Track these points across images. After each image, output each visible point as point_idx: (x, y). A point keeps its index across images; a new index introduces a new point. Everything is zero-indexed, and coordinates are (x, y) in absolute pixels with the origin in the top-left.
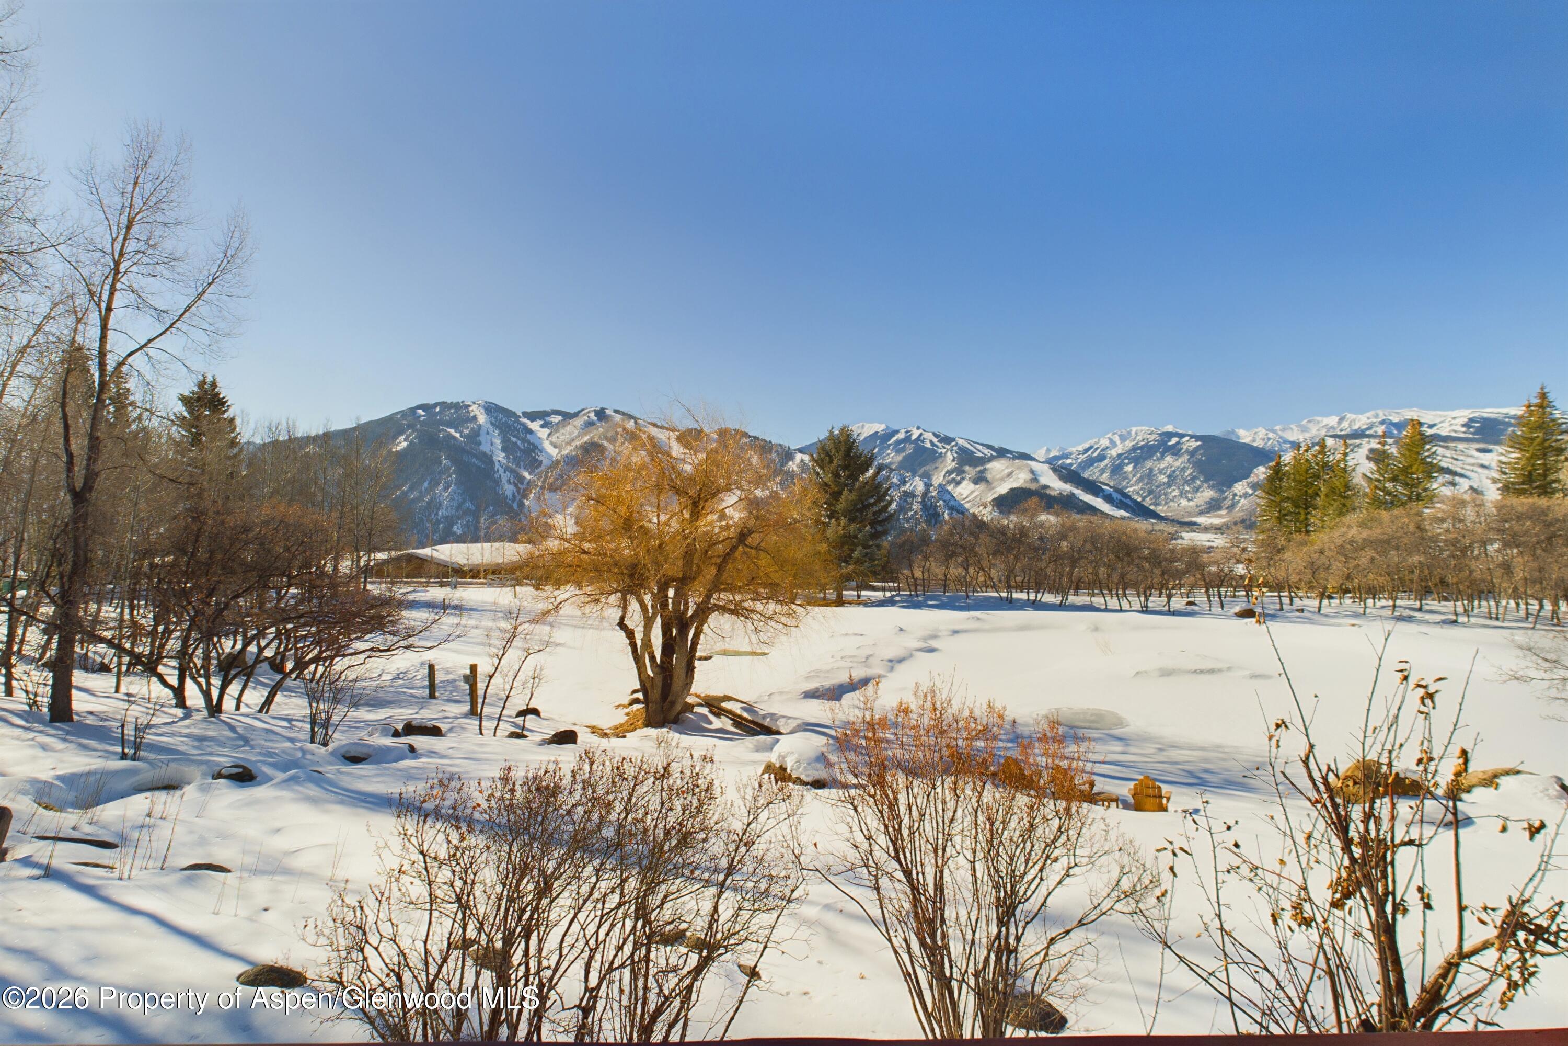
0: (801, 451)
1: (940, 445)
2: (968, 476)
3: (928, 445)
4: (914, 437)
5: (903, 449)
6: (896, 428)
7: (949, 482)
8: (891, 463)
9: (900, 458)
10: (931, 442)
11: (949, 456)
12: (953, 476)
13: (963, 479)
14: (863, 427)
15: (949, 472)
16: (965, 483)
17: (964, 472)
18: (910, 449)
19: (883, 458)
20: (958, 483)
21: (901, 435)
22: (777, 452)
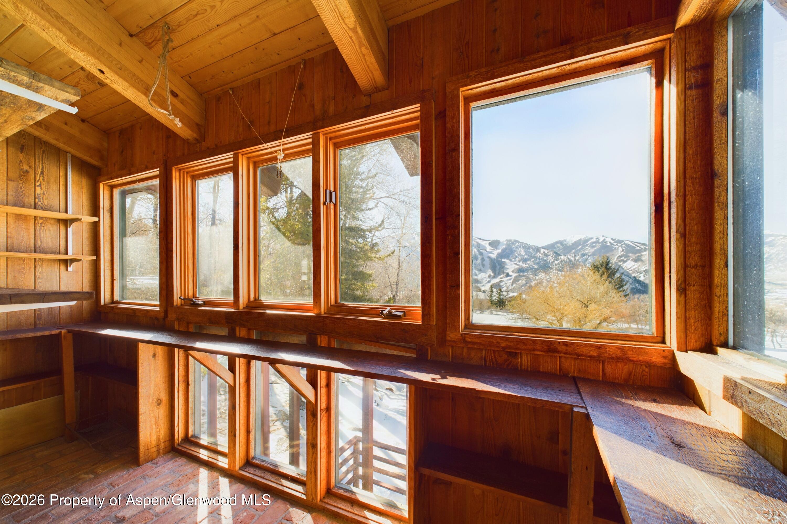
0: (543, 248)
1: (615, 244)
2: (631, 259)
3: (608, 244)
4: (600, 241)
5: (594, 247)
6: (591, 237)
7: (620, 261)
8: (588, 253)
9: (593, 250)
10: (610, 243)
11: (620, 249)
12: (623, 258)
13: (628, 260)
14: (574, 237)
15: (620, 257)
16: (629, 261)
17: (629, 256)
18: (598, 246)
19: (584, 251)
20: (625, 262)
21: (594, 240)
22: (533, 248)
